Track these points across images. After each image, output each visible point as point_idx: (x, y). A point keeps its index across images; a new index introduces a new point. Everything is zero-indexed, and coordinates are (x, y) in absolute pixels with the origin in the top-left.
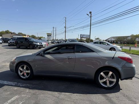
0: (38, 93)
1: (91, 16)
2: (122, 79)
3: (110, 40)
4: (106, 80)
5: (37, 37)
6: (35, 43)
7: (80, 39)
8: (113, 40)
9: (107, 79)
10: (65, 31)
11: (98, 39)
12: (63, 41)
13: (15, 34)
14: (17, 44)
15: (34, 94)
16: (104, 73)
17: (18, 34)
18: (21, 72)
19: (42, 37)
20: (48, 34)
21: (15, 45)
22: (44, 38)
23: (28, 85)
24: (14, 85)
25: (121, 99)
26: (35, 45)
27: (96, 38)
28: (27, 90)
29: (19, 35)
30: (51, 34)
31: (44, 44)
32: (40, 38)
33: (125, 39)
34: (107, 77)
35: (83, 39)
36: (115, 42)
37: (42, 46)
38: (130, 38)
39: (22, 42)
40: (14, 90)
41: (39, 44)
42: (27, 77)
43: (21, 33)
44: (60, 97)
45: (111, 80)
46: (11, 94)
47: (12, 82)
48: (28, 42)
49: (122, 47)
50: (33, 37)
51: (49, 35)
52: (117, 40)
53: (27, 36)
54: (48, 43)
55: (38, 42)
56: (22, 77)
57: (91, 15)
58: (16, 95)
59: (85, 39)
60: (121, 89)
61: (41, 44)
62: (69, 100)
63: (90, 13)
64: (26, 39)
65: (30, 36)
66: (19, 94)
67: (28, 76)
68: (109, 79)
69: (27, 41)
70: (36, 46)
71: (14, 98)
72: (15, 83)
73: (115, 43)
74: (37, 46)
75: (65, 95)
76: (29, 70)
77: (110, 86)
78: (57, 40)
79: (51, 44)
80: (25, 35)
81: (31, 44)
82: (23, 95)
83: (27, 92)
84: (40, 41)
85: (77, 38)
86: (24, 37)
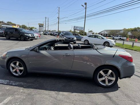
0: (33, 93)
1: (86, 8)
2: (121, 77)
3: (103, 33)
4: (105, 79)
5: (28, 27)
6: (27, 34)
7: (73, 31)
8: (106, 33)
9: (106, 77)
10: (59, 22)
11: (91, 31)
12: (56, 33)
13: (4, 23)
14: (6, 35)
15: (29, 94)
16: (103, 71)
17: (7, 23)
18: (13, 68)
19: (33, 28)
20: (40, 24)
21: (4, 35)
22: (36, 28)
23: (21, 83)
24: (6, 83)
25: (121, 99)
26: (27, 36)
27: (89, 31)
28: (21, 90)
29: (8, 25)
30: (43, 25)
31: (36, 35)
32: (31, 29)
33: (117, 33)
34: (106, 76)
35: (77, 31)
36: (108, 35)
37: (34, 37)
38: (122, 32)
39: (12, 33)
40: (7, 90)
41: (31, 36)
42: (21, 74)
43: (10, 22)
44: (58, 98)
45: (110, 78)
46: (3, 95)
47: (3, 80)
48: (19, 32)
49: (116, 41)
50: (24, 27)
51: (41, 26)
52: (110, 33)
53: (17, 26)
54: (40, 35)
55: (30, 34)
56: (14, 74)
57: (86, 6)
58: (9, 95)
59: (79, 31)
60: (120, 88)
61: (33, 35)
62: (68, 101)
63: (86, 4)
64: (16, 29)
65: (20, 27)
66: (12, 94)
67: (21, 72)
68: (108, 78)
69: (17, 32)
70: (27, 38)
71: (6, 100)
72: (7, 81)
73: (108, 37)
74: (29, 37)
75: (63, 95)
76: (22, 67)
77: (109, 85)
78: (49, 31)
79: (43, 35)
80: (15, 25)
81: (22, 35)
82: (17, 96)
83: (22, 92)
84: (32, 32)
85: (70, 30)
86: (14, 27)
